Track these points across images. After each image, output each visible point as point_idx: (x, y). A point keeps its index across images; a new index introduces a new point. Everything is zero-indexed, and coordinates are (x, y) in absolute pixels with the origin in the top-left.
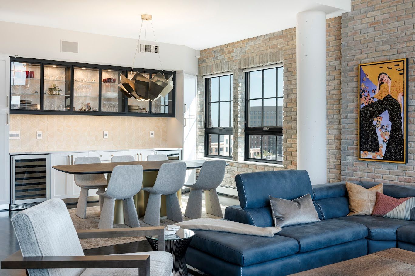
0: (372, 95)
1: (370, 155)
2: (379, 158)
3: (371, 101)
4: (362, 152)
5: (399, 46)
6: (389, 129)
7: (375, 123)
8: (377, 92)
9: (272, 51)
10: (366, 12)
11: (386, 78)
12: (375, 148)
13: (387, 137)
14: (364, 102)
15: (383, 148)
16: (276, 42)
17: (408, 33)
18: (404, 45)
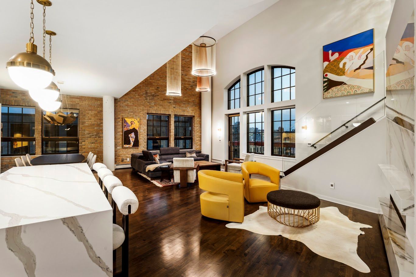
0: (128, 127)
1: (128, 146)
2: (131, 146)
3: (128, 129)
4: (124, 145)
5: (136, 114)
6: (134, 138)
7: (129, 136)
8: (130, 127)
9: (72, 103)
10: (125, 101)
11: (133, 123)
12: (129, 143)
13: (134, 140)
14: (125, 129)
15: (132, 143)
16: (74, 100)
17: (139, 111)
18: (138, 114)
